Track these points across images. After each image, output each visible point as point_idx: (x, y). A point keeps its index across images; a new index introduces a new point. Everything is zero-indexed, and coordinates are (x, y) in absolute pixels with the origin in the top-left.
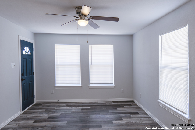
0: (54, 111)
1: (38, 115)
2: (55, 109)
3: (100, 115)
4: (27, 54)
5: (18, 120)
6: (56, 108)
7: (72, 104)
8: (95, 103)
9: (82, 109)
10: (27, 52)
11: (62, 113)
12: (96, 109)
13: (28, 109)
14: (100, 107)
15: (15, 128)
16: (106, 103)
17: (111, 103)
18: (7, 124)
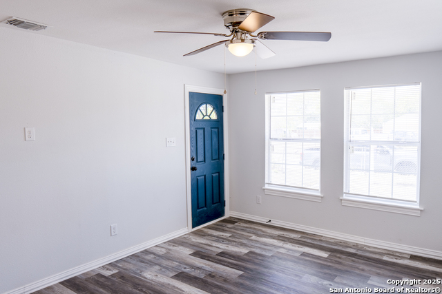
0: (245, 241)
1: (209, 243)
2: (247, 239)
3: (332, 280)
4: (207, 118)
5: (175, 243)
6: (254, 237)
7: (293, 236)
8: (356, 246)
9: (304, 254)
10: (207, 115)
11: (253, 250)
12: (340, 263)
13: (205, 227)
14: (353, 261)
15: (159, 256)
16: (383, 254)
17: (402, 258)
18: (156, 246)
